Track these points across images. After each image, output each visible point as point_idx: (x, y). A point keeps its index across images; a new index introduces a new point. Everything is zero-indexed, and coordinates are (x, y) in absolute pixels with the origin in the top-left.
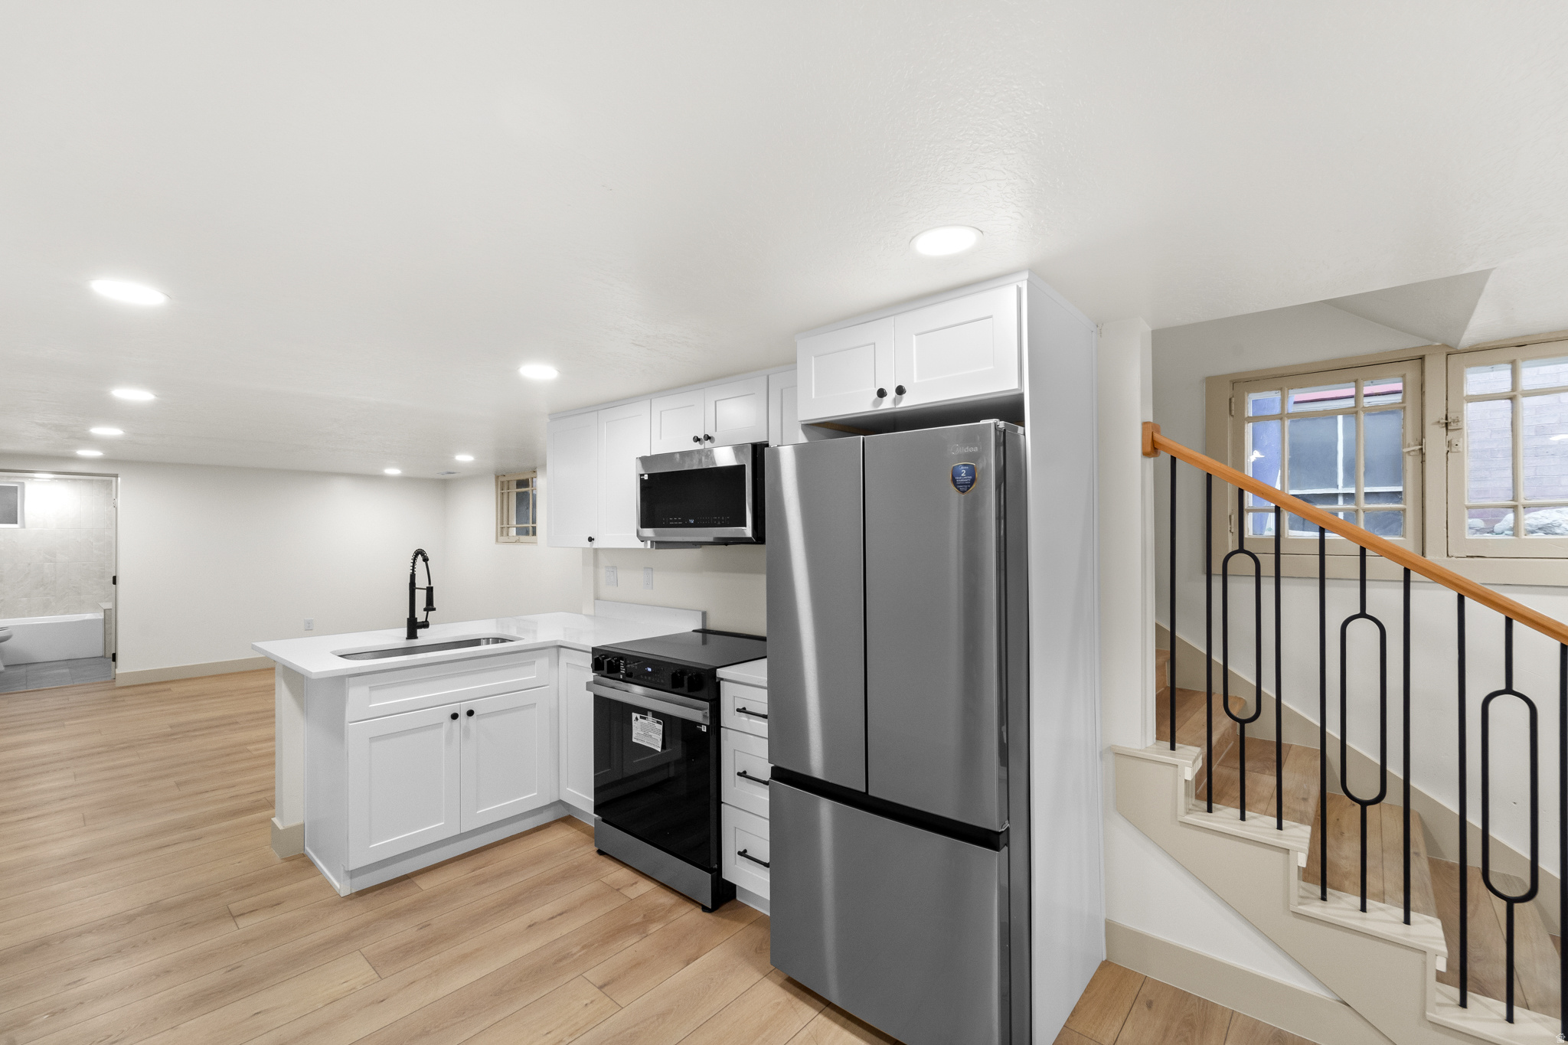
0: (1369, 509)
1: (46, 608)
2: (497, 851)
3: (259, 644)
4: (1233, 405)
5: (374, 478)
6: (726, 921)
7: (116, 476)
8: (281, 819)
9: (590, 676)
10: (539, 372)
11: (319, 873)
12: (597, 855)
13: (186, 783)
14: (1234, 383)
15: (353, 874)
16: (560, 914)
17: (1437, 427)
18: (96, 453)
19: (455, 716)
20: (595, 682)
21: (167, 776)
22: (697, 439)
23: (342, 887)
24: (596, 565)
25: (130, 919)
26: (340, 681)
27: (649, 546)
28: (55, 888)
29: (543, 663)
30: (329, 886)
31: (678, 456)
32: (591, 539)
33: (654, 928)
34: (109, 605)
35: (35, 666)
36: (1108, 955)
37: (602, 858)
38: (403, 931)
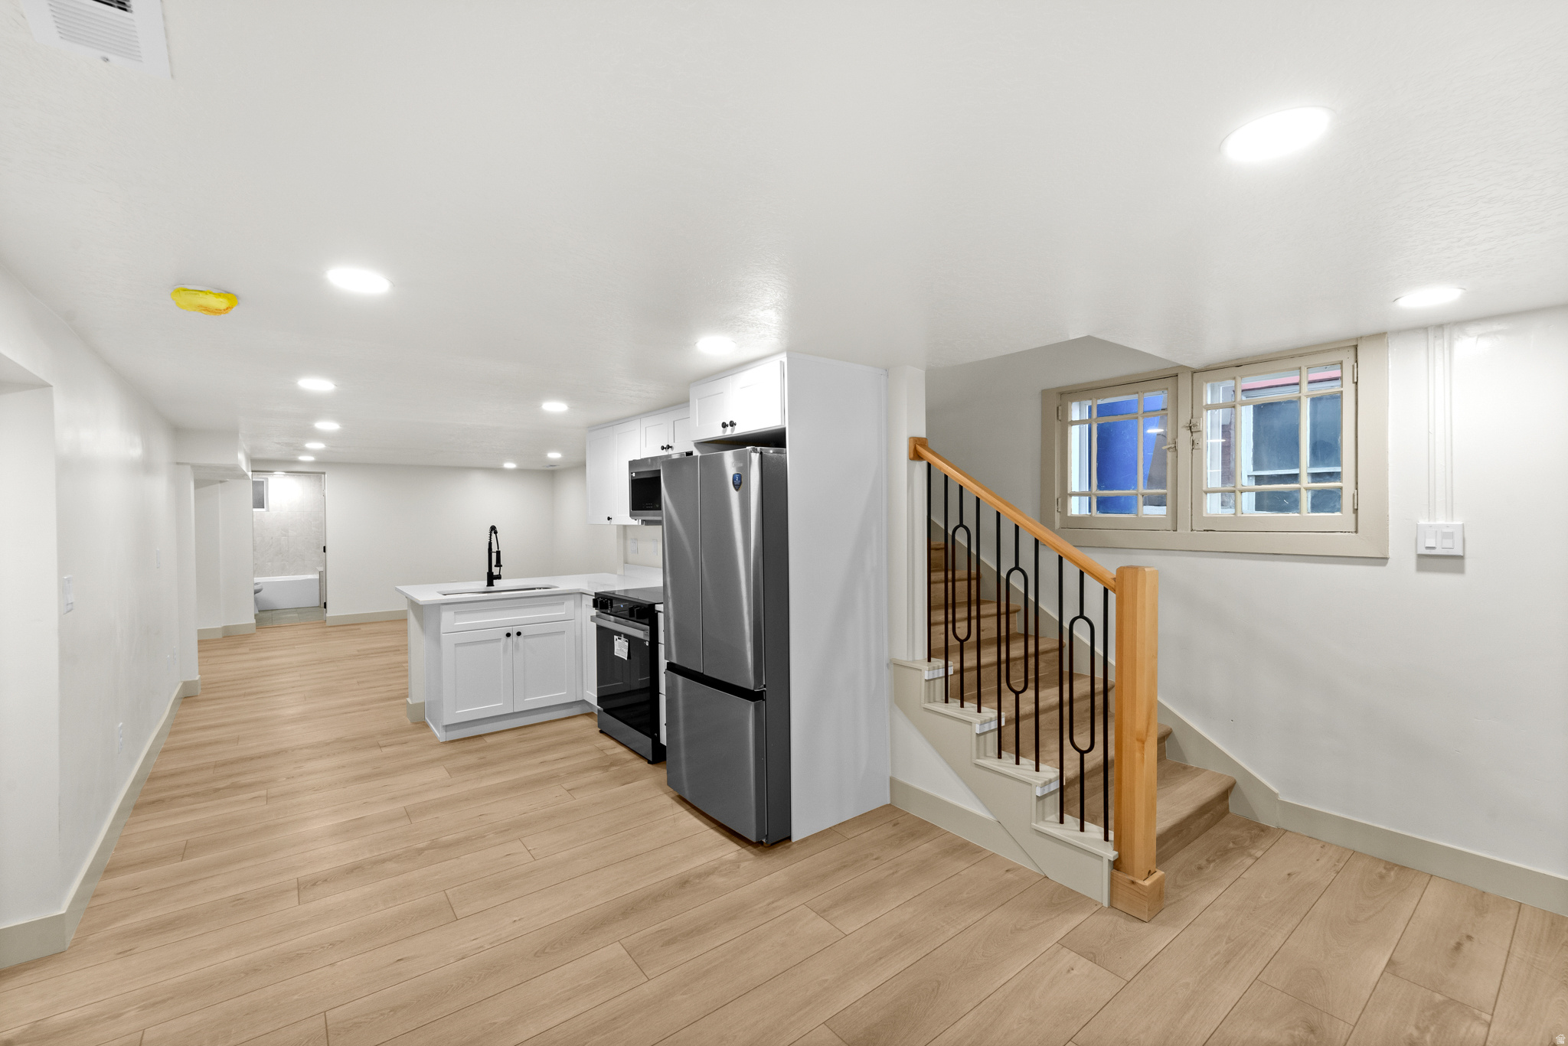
0: (1146, 494)
1: (283, 571)
2: (538, 727)
3: (398, 587)
4: (1060, 412)
5: (497, 471)
6: (659, 769)
7: (324, 473)
8: (411, 699)
9: (594, 612)
10: (555, 407)
11: (431, 731)
12: (599, 733)
13: (363, 682)
14: (1062, 394)
15: (447, 728)
16: (563, 759)
17: (1185, 429)
18: (310, 458)
19: (508, 635)
20: (597, 616)
21: (353, 678)
22: (663, 448)
23: (440, 735)
24: (625, 537)
25: (328, 744)
26: (437, 607)
27: (640, 523)
28: (289, 728)
29: (570, 604)
30: (435, 736)
31: (650, 460)
32: (609, 519)
33: (614, 768)
34: (321, 569)
35: (277, 612)
36: (891, 801)
37: (601, 734)
38: (472, 759)
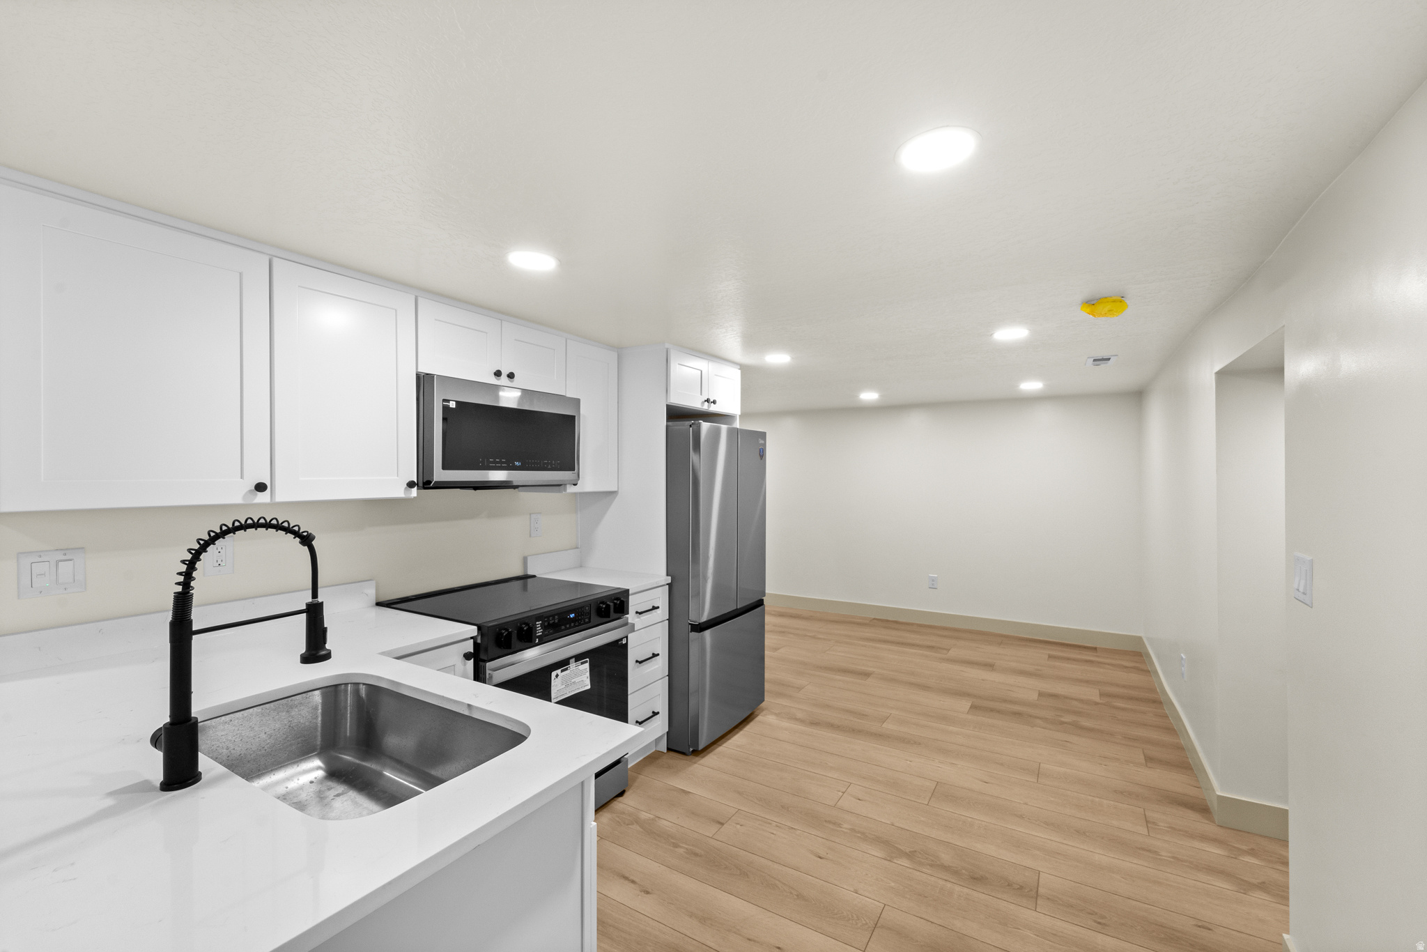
16: (626, 878)
22: (498, 374)
